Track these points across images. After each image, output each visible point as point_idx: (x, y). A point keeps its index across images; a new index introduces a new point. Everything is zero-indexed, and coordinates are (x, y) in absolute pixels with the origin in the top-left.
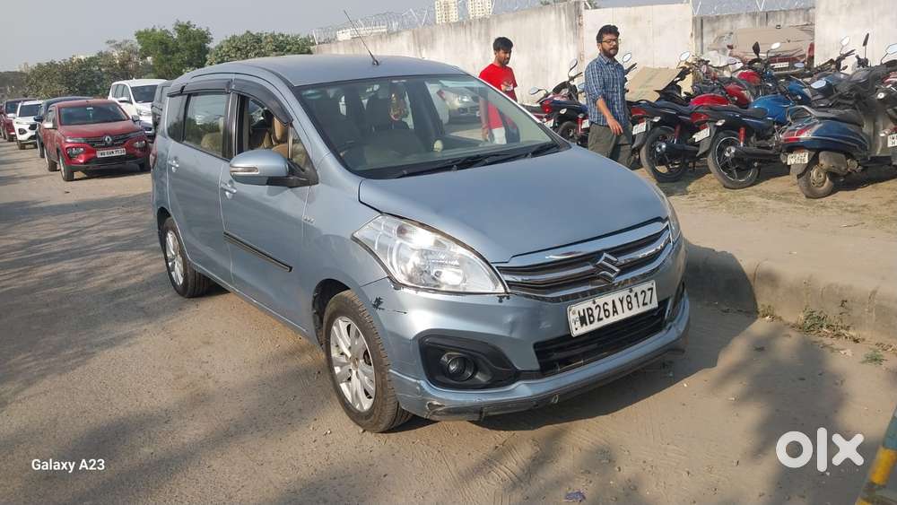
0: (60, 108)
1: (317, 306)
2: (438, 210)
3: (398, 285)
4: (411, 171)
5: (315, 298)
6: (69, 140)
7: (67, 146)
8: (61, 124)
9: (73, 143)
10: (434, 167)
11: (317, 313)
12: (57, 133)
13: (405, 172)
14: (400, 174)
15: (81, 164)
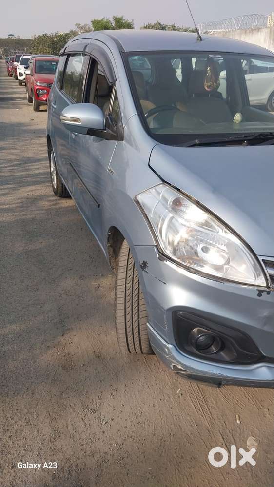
0: (36, 61)
1: (111, 241)
2: (216, 189)
3: (163, 256)
4: (204, 141)
5: (109, 235)
6: (38, 84)
7: (37, 88)
8: (35, 73)
9: (40, 86)
10: (227, 139)
11: (111, 246)
12: (33, 78)
13: (197, 141)
14: (193, 143)
15: (44, 101)
